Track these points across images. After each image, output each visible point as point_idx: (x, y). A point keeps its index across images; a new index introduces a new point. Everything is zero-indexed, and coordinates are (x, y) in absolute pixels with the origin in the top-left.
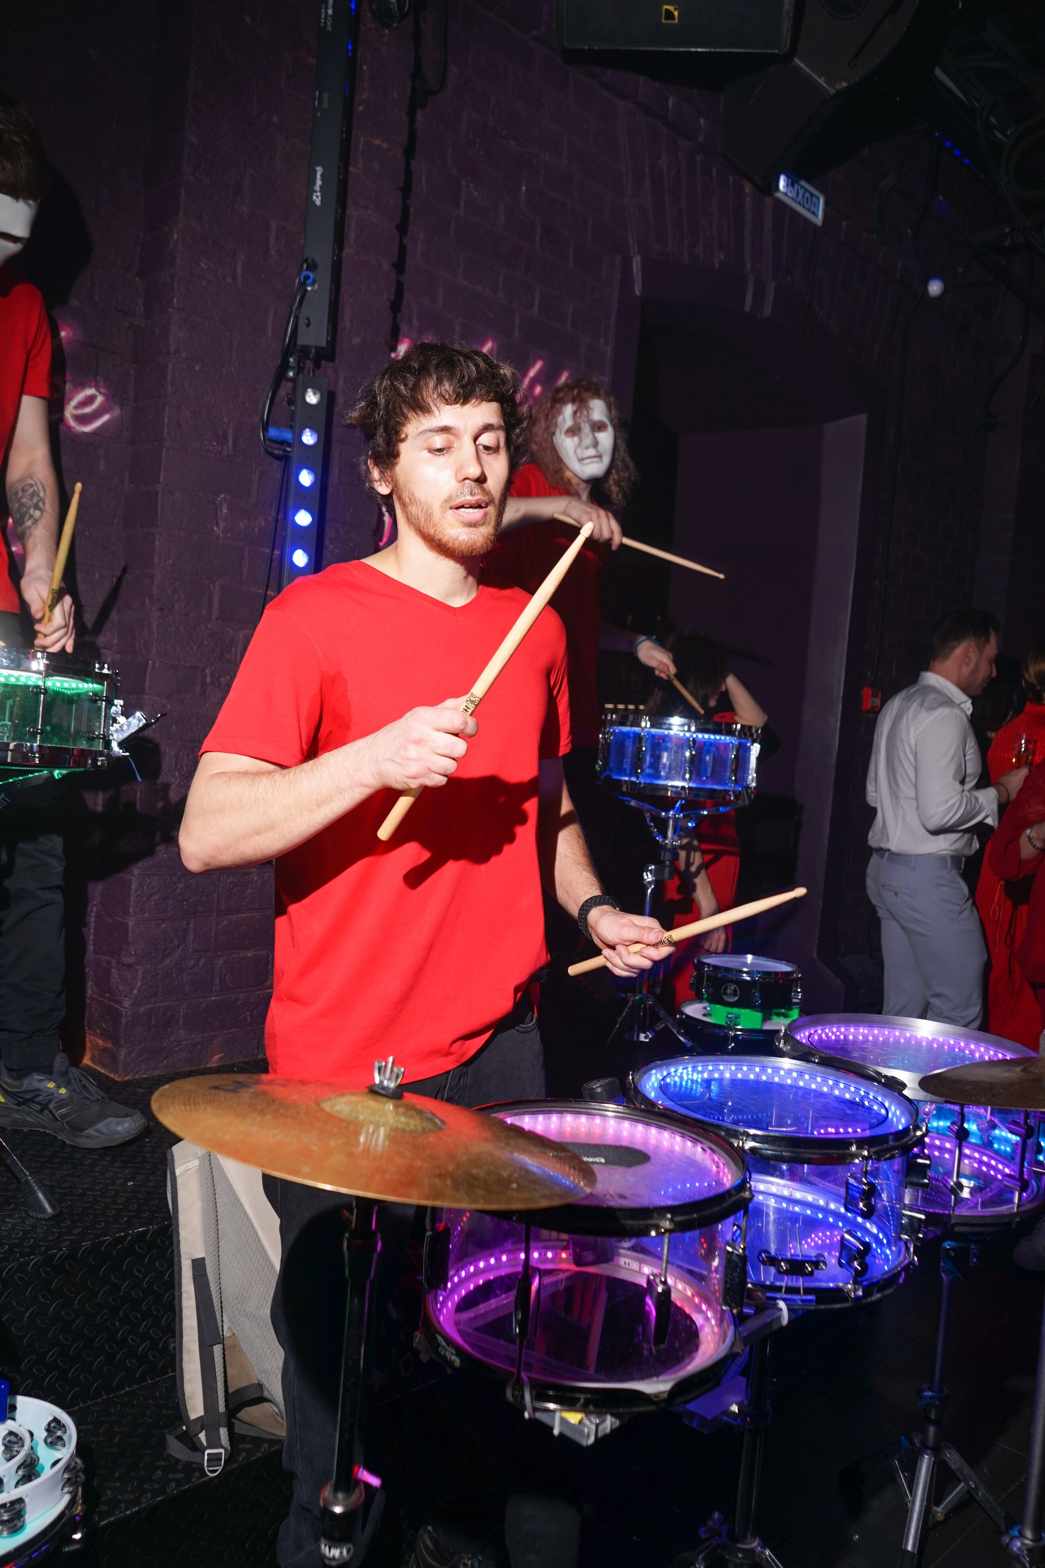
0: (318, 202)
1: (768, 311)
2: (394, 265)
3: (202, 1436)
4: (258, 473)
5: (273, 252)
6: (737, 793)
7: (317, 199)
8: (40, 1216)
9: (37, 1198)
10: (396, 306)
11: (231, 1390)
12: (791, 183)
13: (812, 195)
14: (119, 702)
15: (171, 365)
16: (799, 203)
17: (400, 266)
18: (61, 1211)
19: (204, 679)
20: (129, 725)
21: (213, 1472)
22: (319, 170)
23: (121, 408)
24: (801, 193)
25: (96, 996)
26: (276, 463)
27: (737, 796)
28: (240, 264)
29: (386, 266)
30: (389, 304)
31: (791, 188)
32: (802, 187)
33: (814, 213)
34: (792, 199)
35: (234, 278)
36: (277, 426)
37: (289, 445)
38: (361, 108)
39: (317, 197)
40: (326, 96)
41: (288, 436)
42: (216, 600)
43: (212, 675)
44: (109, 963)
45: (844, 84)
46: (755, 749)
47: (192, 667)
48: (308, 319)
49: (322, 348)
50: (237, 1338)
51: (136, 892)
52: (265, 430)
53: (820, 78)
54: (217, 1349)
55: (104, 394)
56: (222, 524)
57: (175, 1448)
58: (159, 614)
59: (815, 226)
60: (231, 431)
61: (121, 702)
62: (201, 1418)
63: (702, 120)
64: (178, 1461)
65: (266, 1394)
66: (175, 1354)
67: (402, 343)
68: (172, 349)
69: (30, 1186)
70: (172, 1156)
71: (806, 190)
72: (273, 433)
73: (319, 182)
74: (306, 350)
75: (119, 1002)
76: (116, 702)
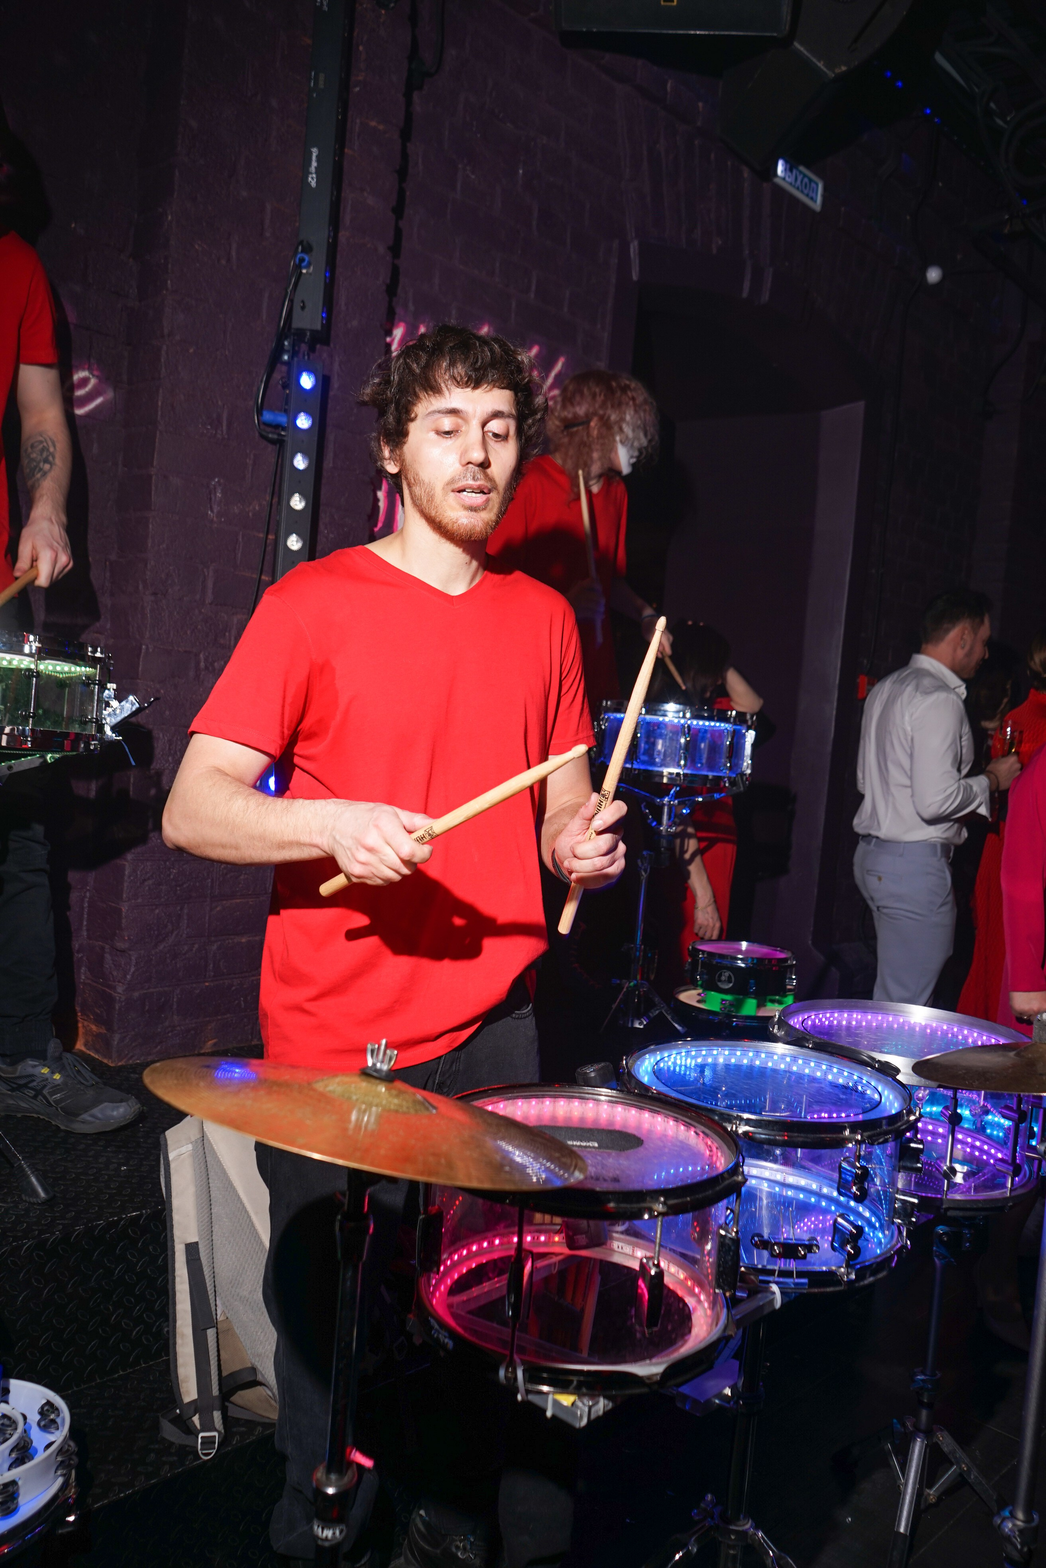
0: (313, 184)
1: (765, 297)
2: (389, 248)
3: (196, 1419)
4: (252, 456)
5: (268, 234)
6: (732, 780)
7: (312, 181)
8: (34, 1200)
9: (30, 1183)
10: (392, 290)
11: (224, 1374)
12: (790, 167)
13: (811, 180)
14: (112, 686)
15: (165, 347)
16: (798, 188)
17: (395, 249)
18: (54, 1197)
19: (198, 663)
20: (122, 709)
21: (207, 1455)
22: (315, 152)
23: (115, 391)
24: (800, 178)
25: (89, 981)
26: (270, 447)
27: (733, 783)
28: (234, 246)
29: (382, 249)
30: (384, 288)
31: (789, 173)
32: (801, 172)
33: (812, 199)
34: (791, 184)
35: (229, 260)
36: (271, 409)
37: (284, 429)
38: (357, 89)
39: (312, 178)
40: (322, 77)
41: (283, 419)
42: (210, 584)
43: (206, 660)
44: (103, 948)
45: (844, 68)
46: (751, 736)
47: (186, 652)
48: (303, 302)
49: (317, 331)
50: (230, 1322)
51: (129, 877)
52: (260, 413)
53: (820, 62)
54: (211, 1333)
55: (97, 377)
56: (216, 509)
57: (169, 1432)
58: (153, 598)
59: (813, 212)
60: (225, 416)
61: (114, 686)
62: (194, 1401)
63: (700, 104)
64: (172, 1444)
65: (260, 1378)
66: (168, 1339)
67: (398, 327)
68: (166, 331)
69: (23, 1170)
70: (166, 1140)
71: (805, 176)
72: (267, 416)
73: (314, 164)
74: (300, 334)
75: (114, 988)
76: (109, 685)
